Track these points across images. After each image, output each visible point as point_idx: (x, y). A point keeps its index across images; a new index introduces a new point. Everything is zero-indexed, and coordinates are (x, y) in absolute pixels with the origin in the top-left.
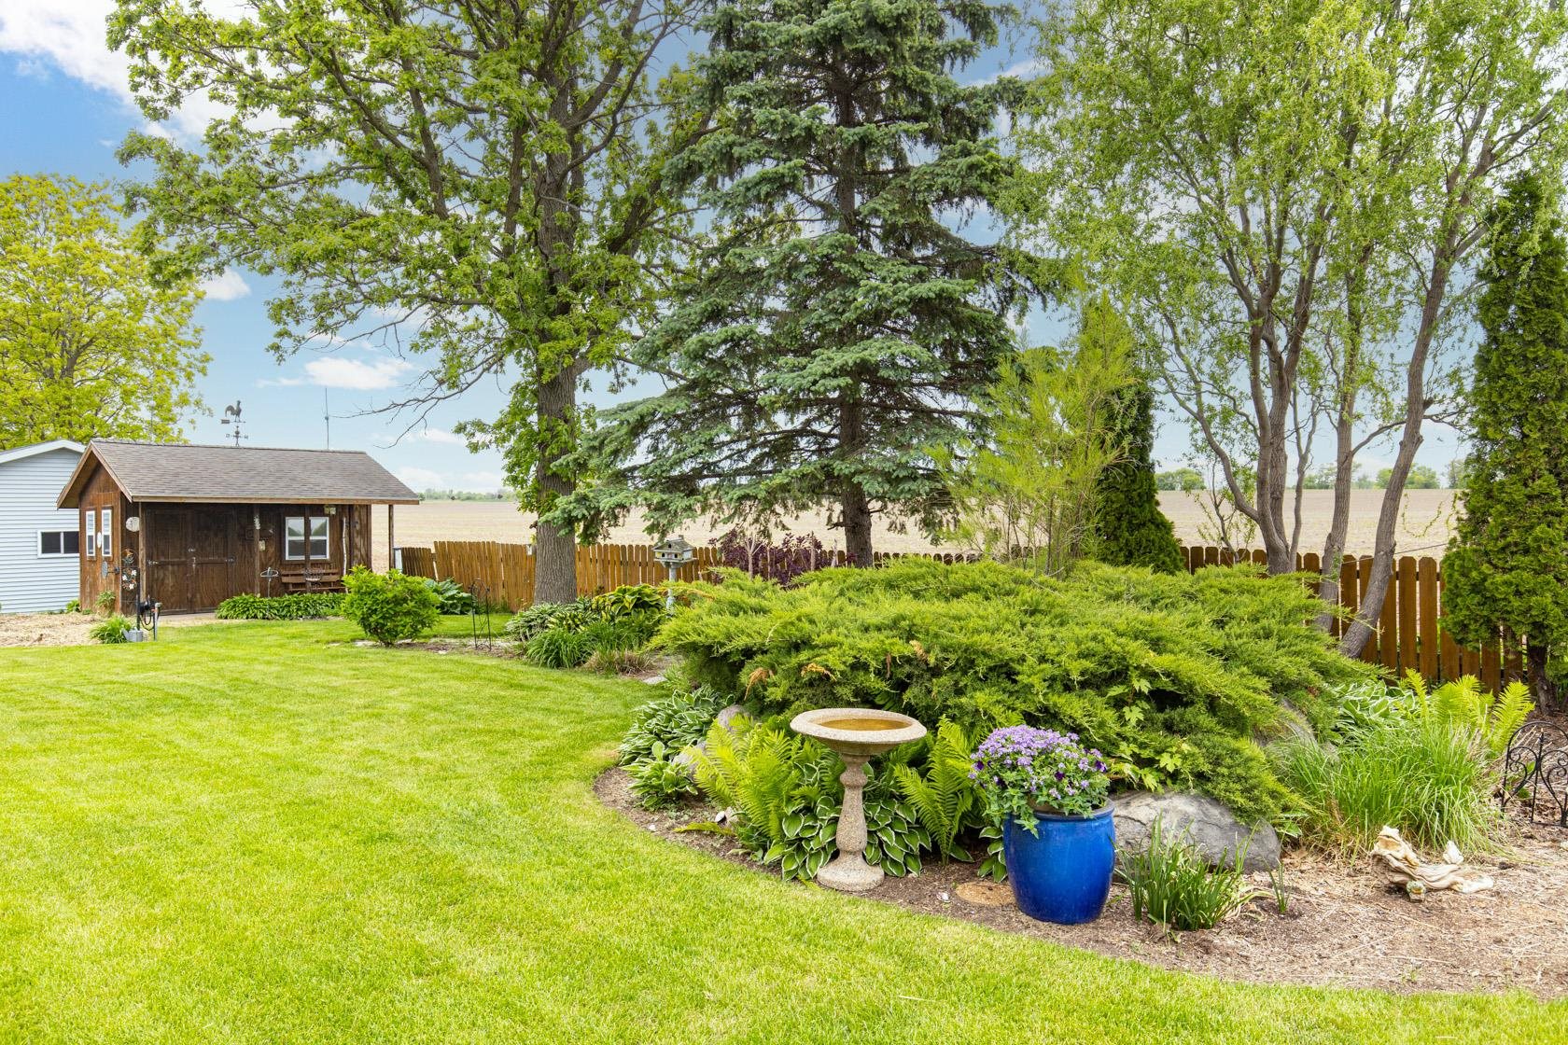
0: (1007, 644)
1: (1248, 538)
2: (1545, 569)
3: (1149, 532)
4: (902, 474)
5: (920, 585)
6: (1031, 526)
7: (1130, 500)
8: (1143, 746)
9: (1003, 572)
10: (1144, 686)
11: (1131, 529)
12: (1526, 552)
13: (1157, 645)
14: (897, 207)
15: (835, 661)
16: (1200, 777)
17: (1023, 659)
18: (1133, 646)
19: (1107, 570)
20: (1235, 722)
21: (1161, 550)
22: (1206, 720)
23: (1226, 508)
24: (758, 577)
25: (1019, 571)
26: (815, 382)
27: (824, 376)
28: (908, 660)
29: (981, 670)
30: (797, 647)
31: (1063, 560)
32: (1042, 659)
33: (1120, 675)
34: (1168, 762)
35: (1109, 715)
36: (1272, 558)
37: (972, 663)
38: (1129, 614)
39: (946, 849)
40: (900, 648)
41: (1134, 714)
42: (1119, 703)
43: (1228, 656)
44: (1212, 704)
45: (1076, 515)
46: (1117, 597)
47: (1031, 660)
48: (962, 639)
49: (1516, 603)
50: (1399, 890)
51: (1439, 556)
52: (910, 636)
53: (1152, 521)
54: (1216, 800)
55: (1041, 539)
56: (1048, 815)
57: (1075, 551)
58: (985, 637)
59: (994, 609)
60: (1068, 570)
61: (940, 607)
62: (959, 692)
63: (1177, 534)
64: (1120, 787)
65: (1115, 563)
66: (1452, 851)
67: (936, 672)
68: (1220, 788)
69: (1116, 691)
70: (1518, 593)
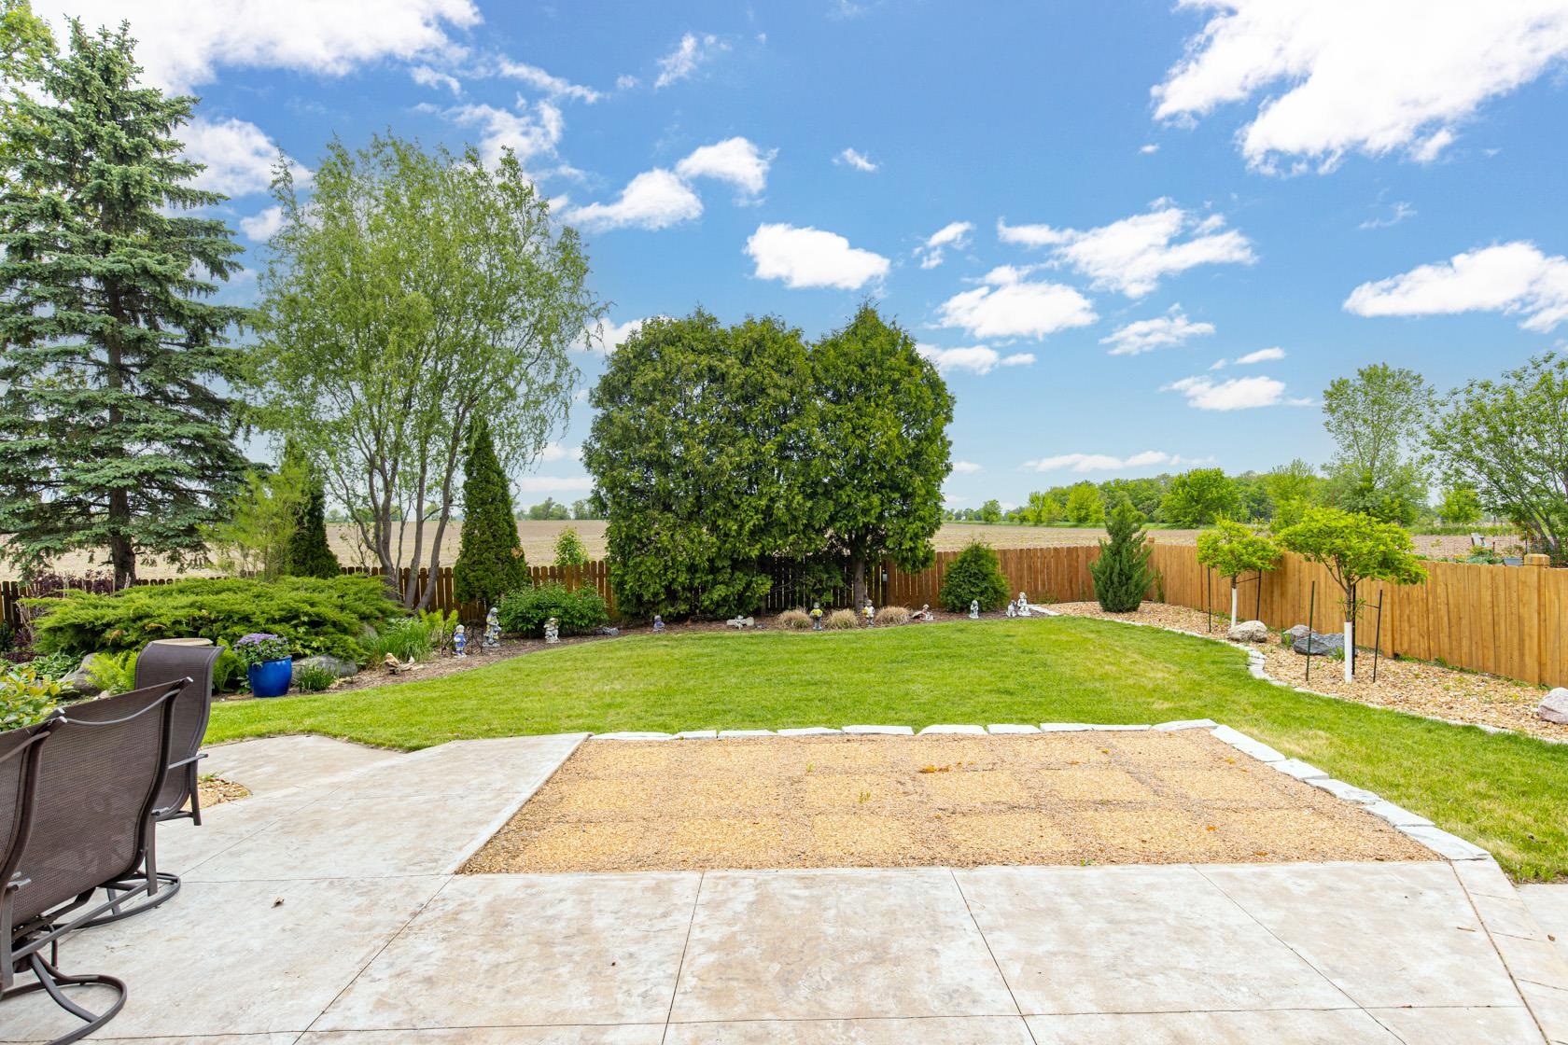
0: (248, 608)
1: (372, 562)
2: (487, 570)
3: (323, 561)
4: (171, 533)
5: (199, 590)
6: (255, 561)
7: (311, 544)
8: (305, 641)
9: (242, 582)
10: (306, 619)
11: (313, 559)
12: (482, 563)
13: (312, 605)
14: (163, 377)
15: (166, 621)
16: (328, 649)
17: (254, 613)
18: (301, 605)
19: (294, 579)
20: (345, 631)
21: (329, 569)
22: (332, 630)
23: (364, 547)
24: (93, 593)
25: (250, 581)
26: (109, 482)
27: (115, 478)
28: (201, 618)
29: (236, 619)
30: (140, 618)
31: (271, 576)
32: (263, 613)
33: (296, 617)
34: (314, 644)
35: (292, 631)
36: (385, 569)
37: (231, 617)
38: (303, 594)
39: (221, 689)
40: (197, 613)
41: (301, 630)
42: (295, 627)
43: (342, 608)
44: (334, 624)
45: (279, 554)
46: (298, 589)
47: (258, 613)
48: (227, 607)
49: (476, 584)
50: (393, 673)
51: (452, 567)
52: (200, 609)
53: (325, 555)
54: (333, 655)
55: (261, 567)
56: (267, 660)
57: (281, 572)
58: (237, 607)
59: (240, 596)
60: (275, 580)
61: (215, 597)
62: (225, 628)
63: (339, 561)
64: (297, 657)
65: (298, 576)
66: (412, 659)
67: (215, 621)
68: (334, 651)
69: (294, 622)
70: (477, 580)
